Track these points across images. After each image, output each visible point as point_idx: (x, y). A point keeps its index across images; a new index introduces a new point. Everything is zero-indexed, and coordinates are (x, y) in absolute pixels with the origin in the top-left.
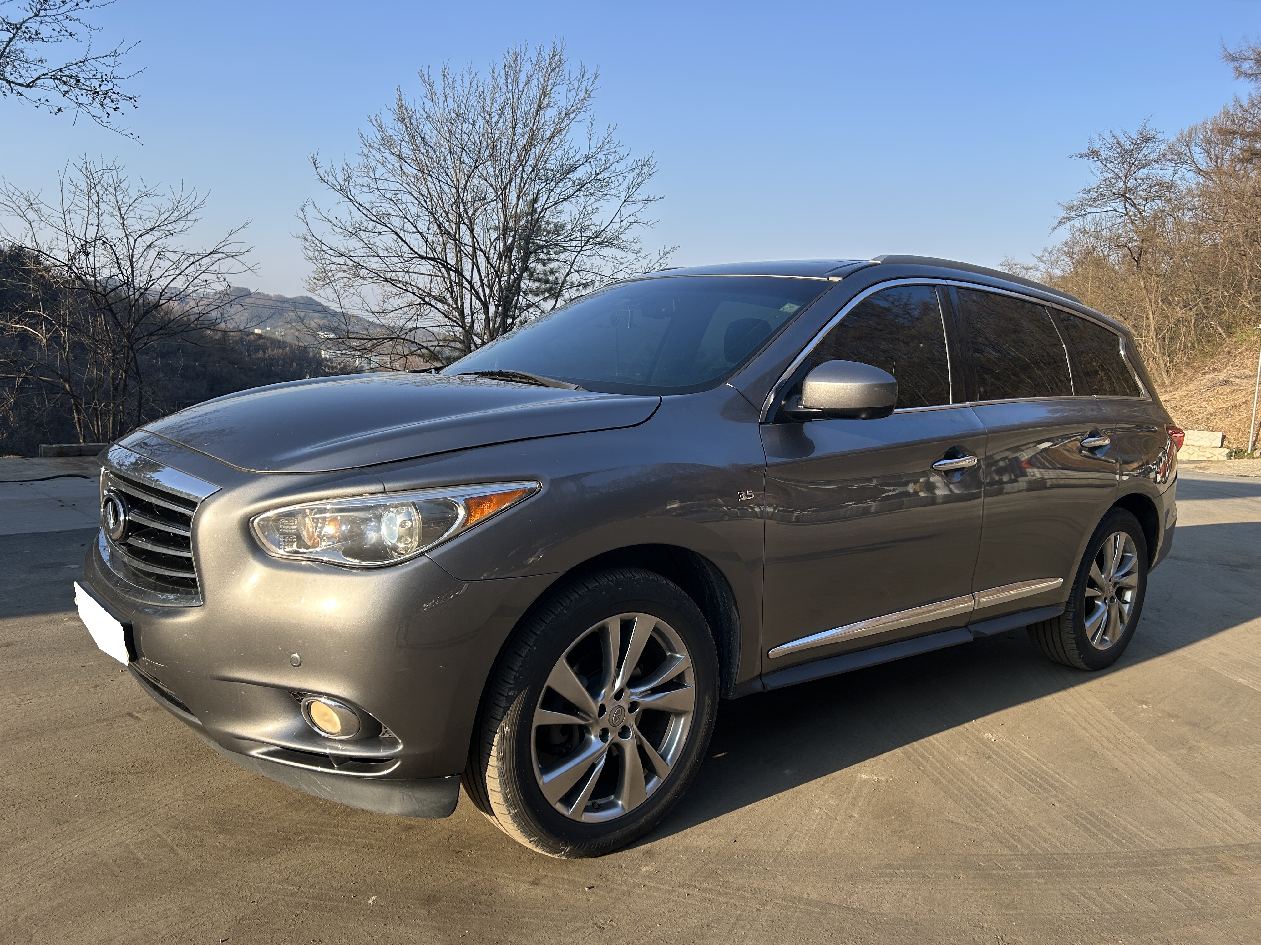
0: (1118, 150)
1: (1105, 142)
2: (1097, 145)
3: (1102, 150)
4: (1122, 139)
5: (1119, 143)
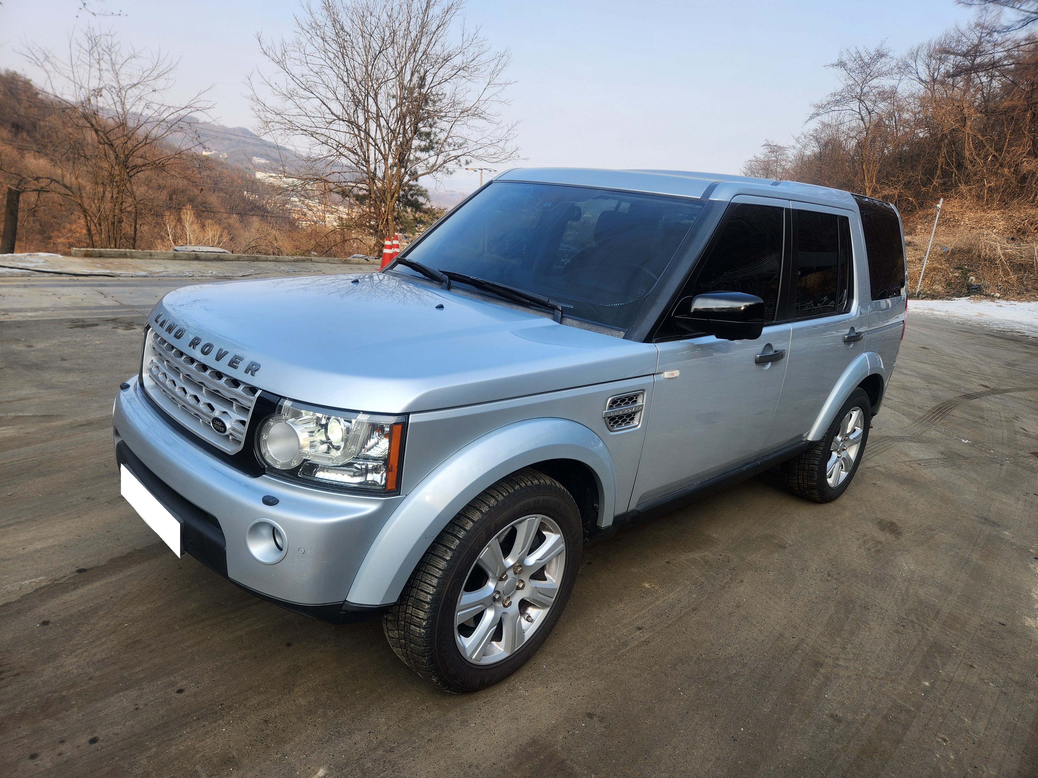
0: (860, 63)
1: (850, 56)
2: (845, 58)
3: (847, 62)
4: (863, 55)
5: (860, 57)
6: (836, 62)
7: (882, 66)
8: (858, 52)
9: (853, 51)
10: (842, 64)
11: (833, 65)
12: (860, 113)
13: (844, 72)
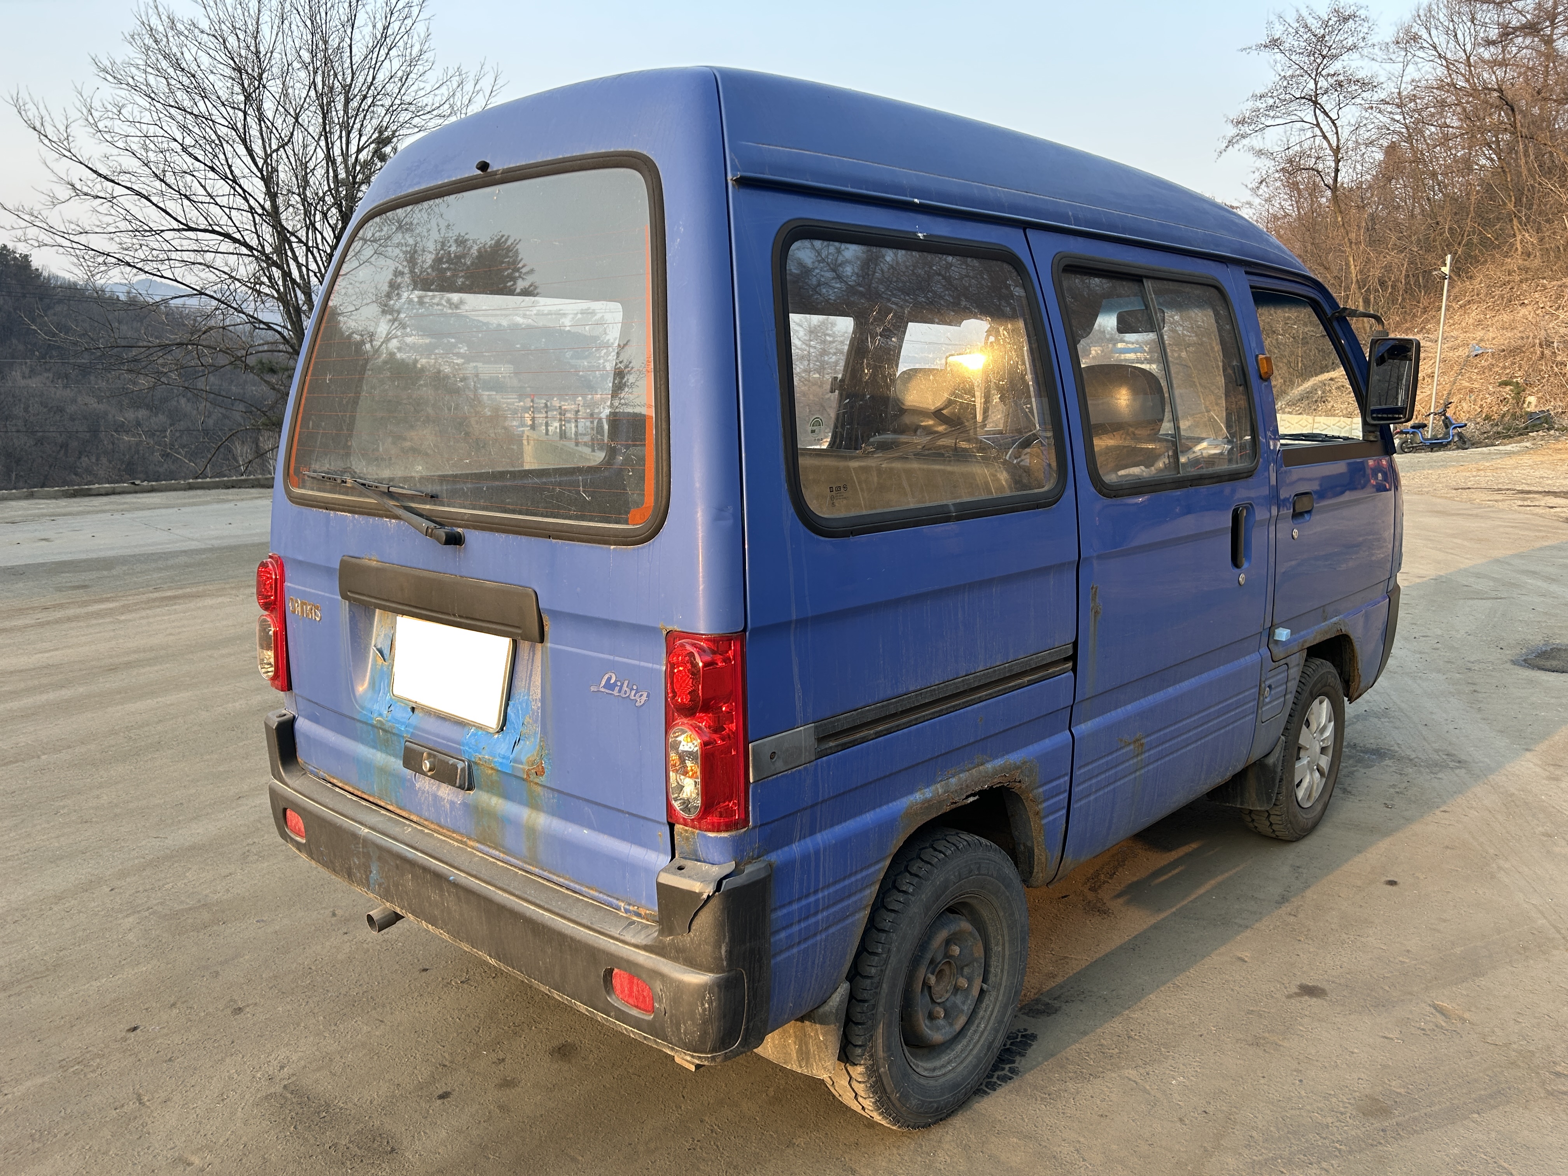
1: (1288, 26)
2: (1279, 32)
3: (1284, 38)
5: (1306, 26)
6: (1264, 40)
7: (1346, 36)
8: (1300, 19)
9: (1291, 18)
10: (1275, 43)
11: (1259, 47)
12: (1318, 125)
13: (1279, 56)
